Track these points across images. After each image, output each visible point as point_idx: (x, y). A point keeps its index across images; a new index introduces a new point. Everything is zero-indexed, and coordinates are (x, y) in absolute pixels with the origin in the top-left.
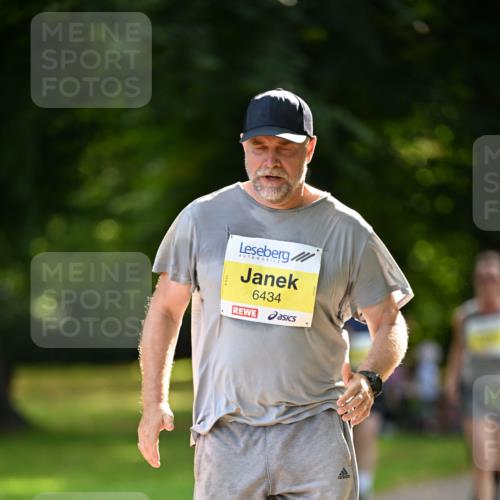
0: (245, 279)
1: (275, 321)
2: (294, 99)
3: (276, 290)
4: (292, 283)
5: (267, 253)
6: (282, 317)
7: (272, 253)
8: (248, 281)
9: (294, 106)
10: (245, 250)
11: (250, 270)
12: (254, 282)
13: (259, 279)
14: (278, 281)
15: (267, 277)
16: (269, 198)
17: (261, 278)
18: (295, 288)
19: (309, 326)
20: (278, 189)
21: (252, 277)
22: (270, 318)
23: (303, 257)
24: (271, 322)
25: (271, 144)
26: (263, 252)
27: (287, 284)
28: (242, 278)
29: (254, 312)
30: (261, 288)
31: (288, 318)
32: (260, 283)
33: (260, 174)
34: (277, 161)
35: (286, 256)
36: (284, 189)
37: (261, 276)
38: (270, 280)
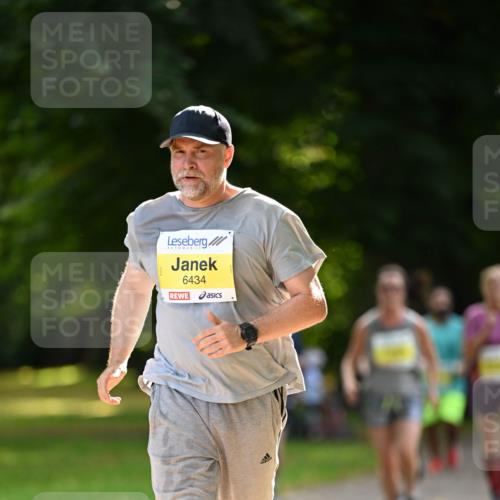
0: (175, 267)
1: (205, 300)
2: (210, 111)
3: (200, 273)
4: (212, 265)
5: (191, 242)
6: (210, 296)
7: (194, 242)
8: (177, 269)
9: (210, 117)
10: (172, 243)
11: (178, 259)
12: (183, 269)
13: (186, 266)
14: (201, 265)
15: (192, 263)
16: (189, 195)
17: (188, 265)
18: (216, 269)
19: (235, 299)
20: (196, 187)
21: (181, 265)
22: (200, 298)
23: (217, 241)
24: (201, 301)
25: (188, 148)
26: (186, 242)
27: (208, 267)
28: (173, 267)
29: (186, 295)
30: (189, 273)
31: (215, 296)
32: (187, 269)
33: (180, 175)
34: (192, 163)
35: (205, 242)
36: (201, 186)
37: (187, 262)
38: (194, 265)
